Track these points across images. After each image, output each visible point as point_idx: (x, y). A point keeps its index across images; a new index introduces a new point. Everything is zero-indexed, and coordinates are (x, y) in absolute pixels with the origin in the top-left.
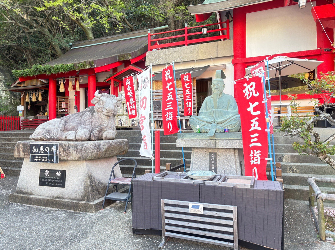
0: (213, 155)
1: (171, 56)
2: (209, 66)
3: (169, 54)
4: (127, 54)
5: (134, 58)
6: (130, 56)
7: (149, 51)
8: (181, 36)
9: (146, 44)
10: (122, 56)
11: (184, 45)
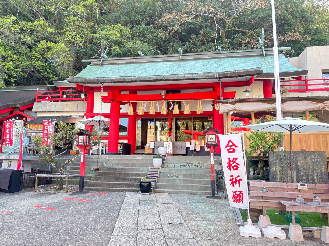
0: (10, 162)
1: (50, 107)
2: (71, 116)
3: (48, 106)
4: (17, 104)
5: (23, 106)
6: (19, 105)
7: (36, 102)
8: (58, 95)
9: (34, 98)
10: (13, 104)
11: (59, 101)
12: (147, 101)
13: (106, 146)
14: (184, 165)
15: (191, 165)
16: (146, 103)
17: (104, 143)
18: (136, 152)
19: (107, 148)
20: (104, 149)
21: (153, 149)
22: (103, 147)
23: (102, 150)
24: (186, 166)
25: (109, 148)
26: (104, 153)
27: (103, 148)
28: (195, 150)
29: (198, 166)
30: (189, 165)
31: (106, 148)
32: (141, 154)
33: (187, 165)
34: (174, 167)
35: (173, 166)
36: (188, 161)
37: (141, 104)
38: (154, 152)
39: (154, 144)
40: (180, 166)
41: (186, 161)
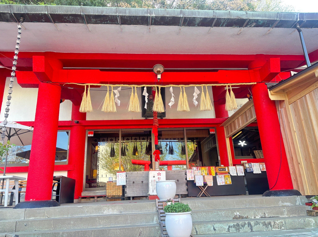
12: (122, 85)
13: (21, 185)
14: (238, 225)
15: (256, 224)
16: (120, 88)
17: (16, 179)
18: (84, 194)
19: (24, 190)
20: (16, 192)
21: (124, 187)
22: (14, 188)
23: (12, 195)
24: (243, 226)
25: (28, 188)
26: (17, 203)
27: (13, 191)
28: (205, 184)
29: (272, 224)
30: (249, 224)
31: (20, 189)
32: (96, 198)
33: (245, 224)
34: (213, 232)
35: (209, 230)
36: (238, 213)
37: (110, 90)
38: (124, 192)
39: (125, 178)
40: (228, 229)
41: (233, 213)
